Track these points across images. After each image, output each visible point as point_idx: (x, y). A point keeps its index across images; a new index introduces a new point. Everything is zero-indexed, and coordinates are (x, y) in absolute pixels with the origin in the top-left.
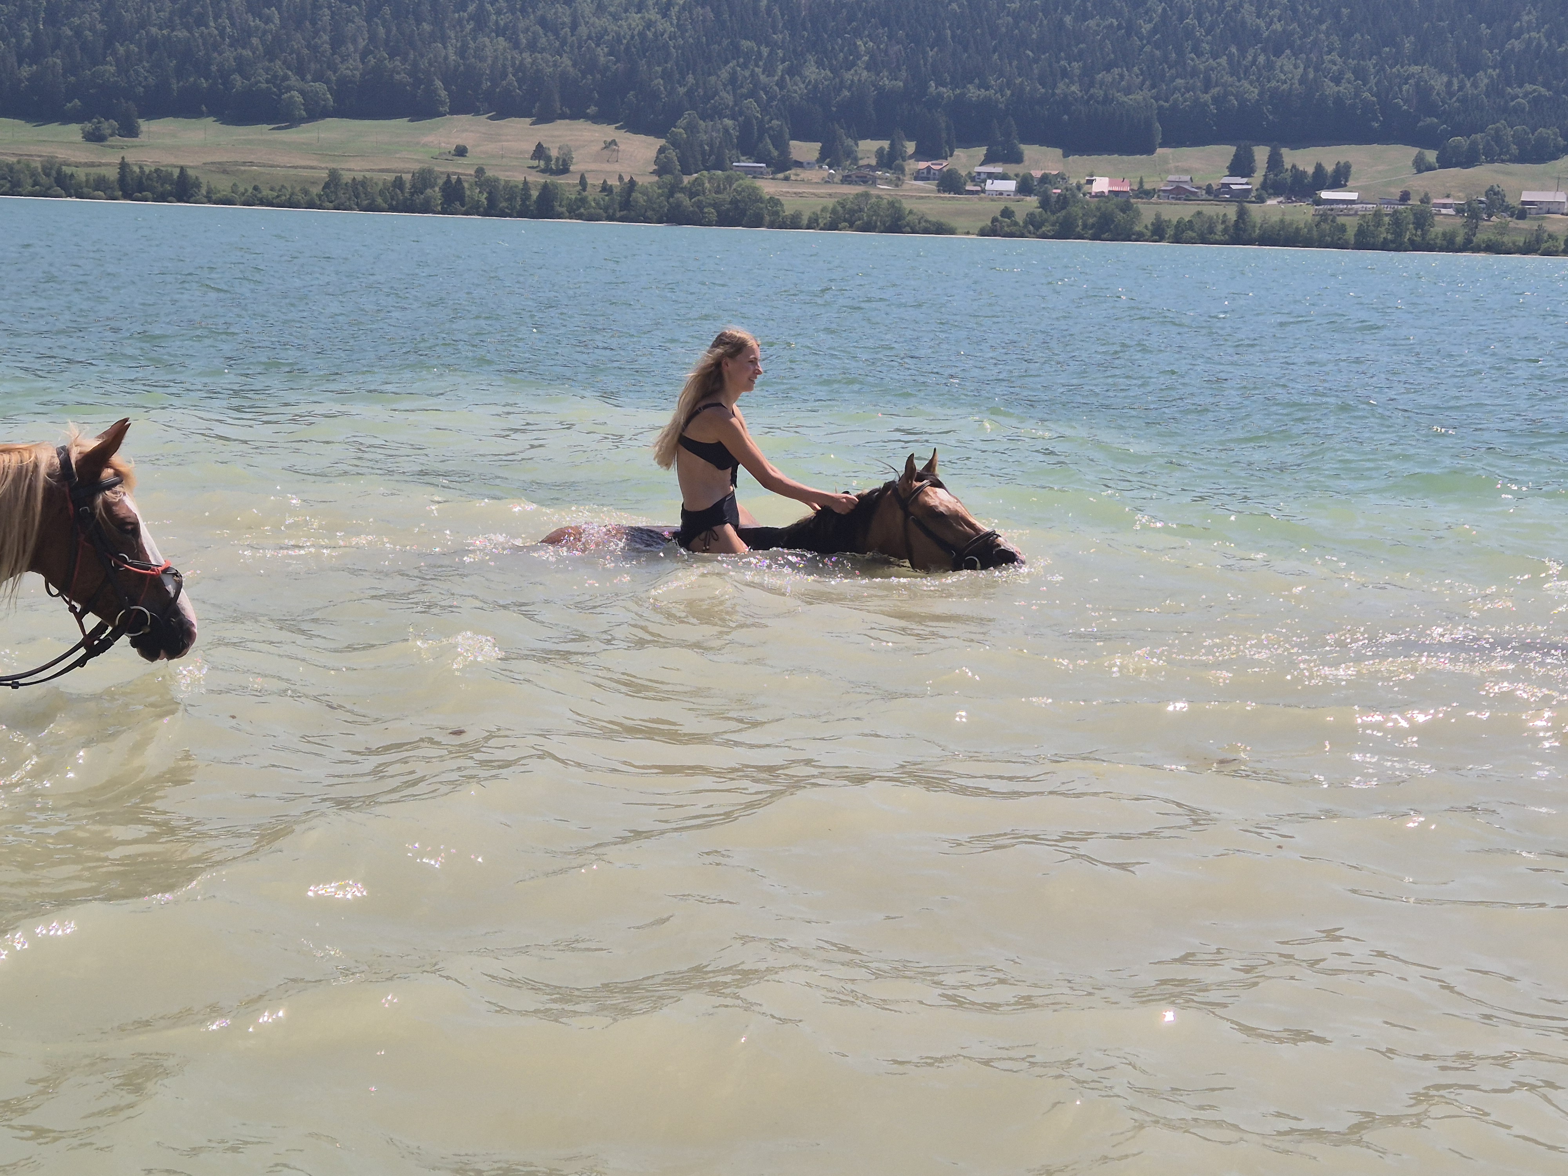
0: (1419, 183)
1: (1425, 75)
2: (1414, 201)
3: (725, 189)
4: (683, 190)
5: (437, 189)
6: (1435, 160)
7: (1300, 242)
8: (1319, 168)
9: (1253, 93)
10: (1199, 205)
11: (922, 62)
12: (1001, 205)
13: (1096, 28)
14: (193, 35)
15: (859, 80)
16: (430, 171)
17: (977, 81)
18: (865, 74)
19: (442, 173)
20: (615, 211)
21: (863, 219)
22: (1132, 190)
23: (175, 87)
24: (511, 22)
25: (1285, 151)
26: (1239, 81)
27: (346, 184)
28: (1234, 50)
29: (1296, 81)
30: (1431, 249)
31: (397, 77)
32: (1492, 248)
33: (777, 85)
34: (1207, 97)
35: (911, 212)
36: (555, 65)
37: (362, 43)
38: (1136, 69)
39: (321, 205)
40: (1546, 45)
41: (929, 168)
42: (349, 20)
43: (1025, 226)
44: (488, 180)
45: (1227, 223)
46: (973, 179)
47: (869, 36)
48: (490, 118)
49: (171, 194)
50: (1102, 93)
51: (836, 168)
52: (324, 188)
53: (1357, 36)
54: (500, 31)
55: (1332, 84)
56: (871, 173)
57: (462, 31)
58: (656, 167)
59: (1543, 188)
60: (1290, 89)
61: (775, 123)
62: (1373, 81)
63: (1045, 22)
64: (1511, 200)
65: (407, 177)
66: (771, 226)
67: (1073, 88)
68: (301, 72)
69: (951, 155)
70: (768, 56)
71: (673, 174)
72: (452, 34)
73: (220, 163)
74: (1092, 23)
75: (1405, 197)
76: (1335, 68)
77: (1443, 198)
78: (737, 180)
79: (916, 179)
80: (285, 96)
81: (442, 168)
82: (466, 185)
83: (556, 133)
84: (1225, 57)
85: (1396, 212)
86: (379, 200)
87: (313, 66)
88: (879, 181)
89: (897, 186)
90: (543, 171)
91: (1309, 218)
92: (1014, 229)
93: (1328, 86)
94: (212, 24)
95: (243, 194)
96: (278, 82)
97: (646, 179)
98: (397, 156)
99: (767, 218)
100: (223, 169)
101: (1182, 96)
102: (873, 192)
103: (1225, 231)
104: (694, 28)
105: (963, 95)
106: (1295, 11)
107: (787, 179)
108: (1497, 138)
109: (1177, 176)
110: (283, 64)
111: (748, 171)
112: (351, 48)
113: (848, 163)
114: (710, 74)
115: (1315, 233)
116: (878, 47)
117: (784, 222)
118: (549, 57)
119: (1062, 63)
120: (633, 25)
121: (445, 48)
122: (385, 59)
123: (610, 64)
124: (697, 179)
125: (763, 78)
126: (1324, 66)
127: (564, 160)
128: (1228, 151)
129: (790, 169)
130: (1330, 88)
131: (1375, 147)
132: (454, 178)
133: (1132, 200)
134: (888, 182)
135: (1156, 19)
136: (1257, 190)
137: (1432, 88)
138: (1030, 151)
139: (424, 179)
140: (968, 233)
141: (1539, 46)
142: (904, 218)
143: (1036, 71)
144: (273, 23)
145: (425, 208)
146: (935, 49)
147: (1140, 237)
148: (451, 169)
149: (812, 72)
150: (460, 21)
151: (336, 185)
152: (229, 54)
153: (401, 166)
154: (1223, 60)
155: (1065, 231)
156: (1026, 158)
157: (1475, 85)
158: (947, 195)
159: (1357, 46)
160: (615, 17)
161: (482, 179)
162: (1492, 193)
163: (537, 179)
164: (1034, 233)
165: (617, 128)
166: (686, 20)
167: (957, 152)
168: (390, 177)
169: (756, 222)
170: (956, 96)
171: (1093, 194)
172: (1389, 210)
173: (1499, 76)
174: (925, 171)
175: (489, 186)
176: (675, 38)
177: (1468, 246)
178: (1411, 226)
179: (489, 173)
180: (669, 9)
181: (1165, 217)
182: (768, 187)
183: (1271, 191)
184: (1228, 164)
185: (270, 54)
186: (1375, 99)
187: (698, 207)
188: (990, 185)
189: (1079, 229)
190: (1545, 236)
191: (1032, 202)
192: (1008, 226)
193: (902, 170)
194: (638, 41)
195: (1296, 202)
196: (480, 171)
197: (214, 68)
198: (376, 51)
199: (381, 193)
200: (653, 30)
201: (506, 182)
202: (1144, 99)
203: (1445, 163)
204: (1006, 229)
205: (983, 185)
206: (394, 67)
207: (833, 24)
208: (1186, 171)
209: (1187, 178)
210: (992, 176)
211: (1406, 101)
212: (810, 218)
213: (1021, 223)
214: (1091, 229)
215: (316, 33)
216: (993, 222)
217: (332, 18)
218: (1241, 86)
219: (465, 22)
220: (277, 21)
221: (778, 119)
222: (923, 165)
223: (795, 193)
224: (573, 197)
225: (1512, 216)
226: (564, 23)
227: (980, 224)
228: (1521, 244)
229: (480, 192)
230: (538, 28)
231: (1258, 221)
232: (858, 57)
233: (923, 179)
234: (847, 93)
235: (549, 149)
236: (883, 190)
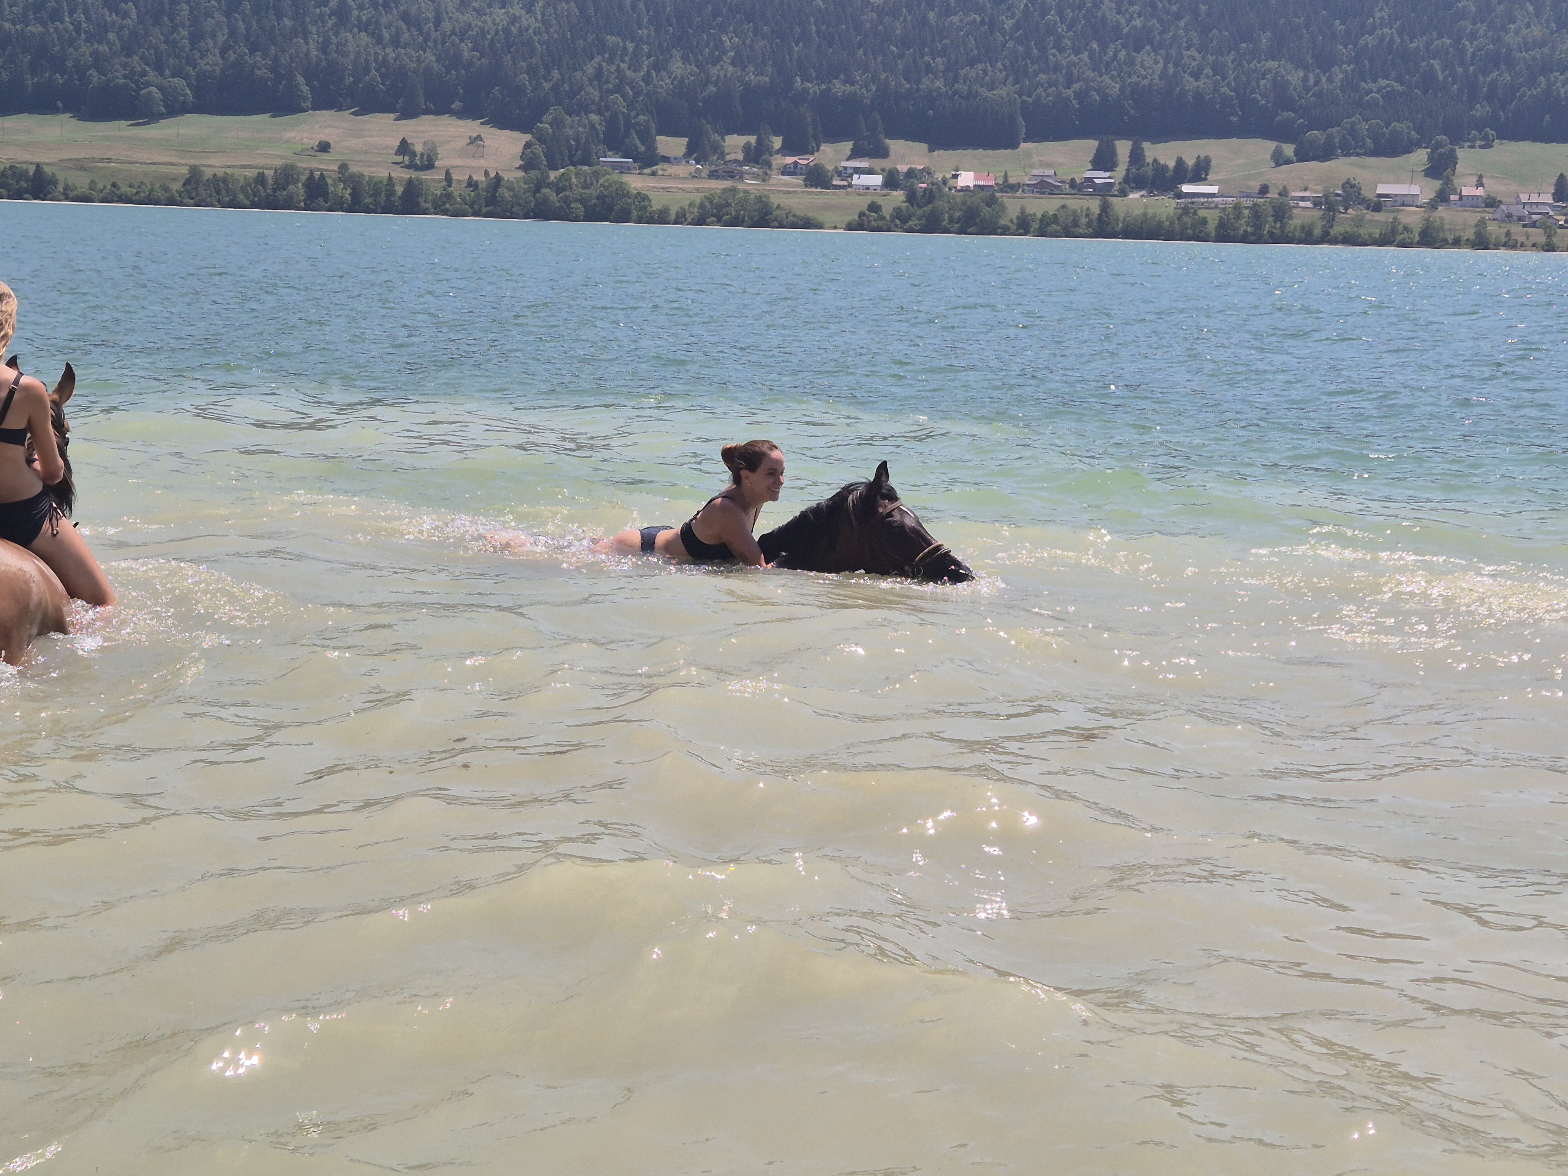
0: (1279, 177)
1: (1282, 70)
2: (1273, 194)
3: (592, 184)
4: (549, 185)
5: (300, 185)
6: (1292, 154)
7: (1162, 235)
8: (1180, 162)
9: (1115, 88)
10: (1062, 198)
11: (787, 57)
12: (868, 200)
13: (961, 24)
14: (48, 31)
15: (725, 76)
16: (292, 167)
17: (842, 77)
18: (731, 68)
19: (305, 169)
20: (480, 205)
21: (731, 214)
22: (997, 184)
23: (30, 82)
24: (373, 17)
25: (1146, 145)
26: (1100, 76)
27: (208, 181)
28: (1095, 45)
29: (1157, 77)
30: (1290, 241)
31: (258, 73)
32: (1350, 240)
33: (643, 80)
34: (1069, 92)
35: (778, 207)
36: (419, 60)
37: (222, 38)
38: (999, 65)
39: (181, 202)
40: (1399, 41)
41: (796, 163)
42: (208, 15)
43: (892, 221)
44: (352, 177)
45: (1091, 217)
46: (839, 174)
47: (735, 32)
48: (355, 114)
49: (26, 191)
50: (966, 88)
51: (703, 163)
52: (184, 185)
53: (1215, 31)
54: (363, 27)
55: (1191, 79)
56: (738, 168)
57: (323, 27)
58: (522, 163)
59: (1398, 181)
60: (1150, 84)
61: (642, 118)
62: (1231, 76)
63: (909, 18)
64: (1366, 193)
65: (269, 173)
66: (639, 221)
67: (938, 84)
68: (159, 67)
69: (818, 151)
70: (634, 51)
71: (539, 169)
72: (314, 29)
73: (78, 160)
74: (955, 19)
75: (1264, 190)
76: (1194, 63)
77: (1301, 191)
78: (604, 176)
79: (783, 174)
80: (143, 92)
81: (304, 164)
82: (329, 181)
83: (423, 129)
84: (1087, 53)
85: (1255, 205)
86: (241, 197)
87: (171, 61)
88: (746, 176)
89: (764, 180)
90: (408, 167)
91: (1171, 211)
92: (881, 223)
93: (1188, 81)
94: (67, 19)
95: (101, 191)
96: (136, 78)
97: (512, 175)
98: (260, 151)
99: (635, 214)
100: (80, 165)
101: (1045, 91)
102: (741, 187)
103: (1089, 224)
104: (559, 23)
105: (829, 89)
106: (1154, 7)
107: (654, 174)
108: (1353, 132)
109: (1041, 170)
110: (141, 59)
111: (615, 166)
112: (211, 43)
113: (715, 158)
114: (576, 70)
115: (1177, 226)
116: (744, 43)
117: (652, 218)
118: (413, 53)
119: (926, 58)
120: (497, 22)
121: (307, 43)
122: (245, 54)
123: (474, 60)
124: (563, 174)
125: (629, 73)
126: (1183, 61)
127: (429, 156)
128: (1092, 145)
129: (657, 164)
130: (1190, 83)
131: (1235, 141)
132: (317, 174)
133: (998, 195)
134: (755, 176)
135: (1018, 15)
136: (1120, 184)
137: (1289, 83)
138: (895, 146)
139: (286, 175)
140: (835, 228)
141: (1392, 41)
142: (772, 214)
143: (900, 67)
144: (130, 18)
145: (288, 204)
146: (801, 44)
147: (1005, 231)
148: (314, 165)
149: (677, 67)
150: (321, 16)
151: (197, 182)
152: (85, 50)
153: (262, 161)
154: (1085, 56)
155: (932, 225)
156: (891, 152)
157: (1330, 80)
158: (814, 190)
159: (1215, 42)
160: (479, 13)
161: (346, 174)
162: (1349, 185)
163: (402, 175)
164: (901, 227)
165: (482, 123)
166: (551, 15)
167: (824, 147)
168: (252, 174)
169: (623, 217)
170: (822, 92)
171: (959, 188)
172: (1248, 203)
173: (1353, 71)
174: (792, 166)
175: (354, 183)
176: (540, 33)
177: (1325, 239)
178: (1270, 219)
179: (354, 169)
180: (533, 5)
181: (1030, 210)
182: (635, 182)
183: (1133, 185)
184: (1091, 158)
185: (128, 49)
186: (1233, 94)
187: (565, 202)
188: (856, 180)
189: (945, 223)
190: (1400, 228)
191: (898, 196)
192: (875, 221)
193: (769, 165)
194: (503, 36)
195: (1158, 195)
196: (343, 167)
197: (69, 64)
198: (237, 47)
199: (243, 190)
200: (518, 25)
201: (370, 177)
202: (1008, 94)
203: (1302, 156)
204: (873, 223)
205: (849, 179)
206: (255, 63)
207: (699, 19)
208: (1050, 165)
209: (1051, 172)
210: (858, 171)
211: (1264, 96)
212: (677, 212)
213: (888, 217)
214: (957, 223)
215: (174, 29)
216: (859, 216)
217: (191, 13)
218: (1102, 82)
219: (327, 18)
220: (134, 15)
221: (644, 115)
222: (789, 160)
223: (662, 188)
224: (439, 193)
225: (1368, 208)
226: (427, 19)
227: (848, 219)
228: (1377, 236)
229: (344, 188)
230: (401, 23)
231: (1121, 215)
232: (725, 53)
233: (789, 174)
234: (712, 88)
235: (413, 144)
236: (750, 185)
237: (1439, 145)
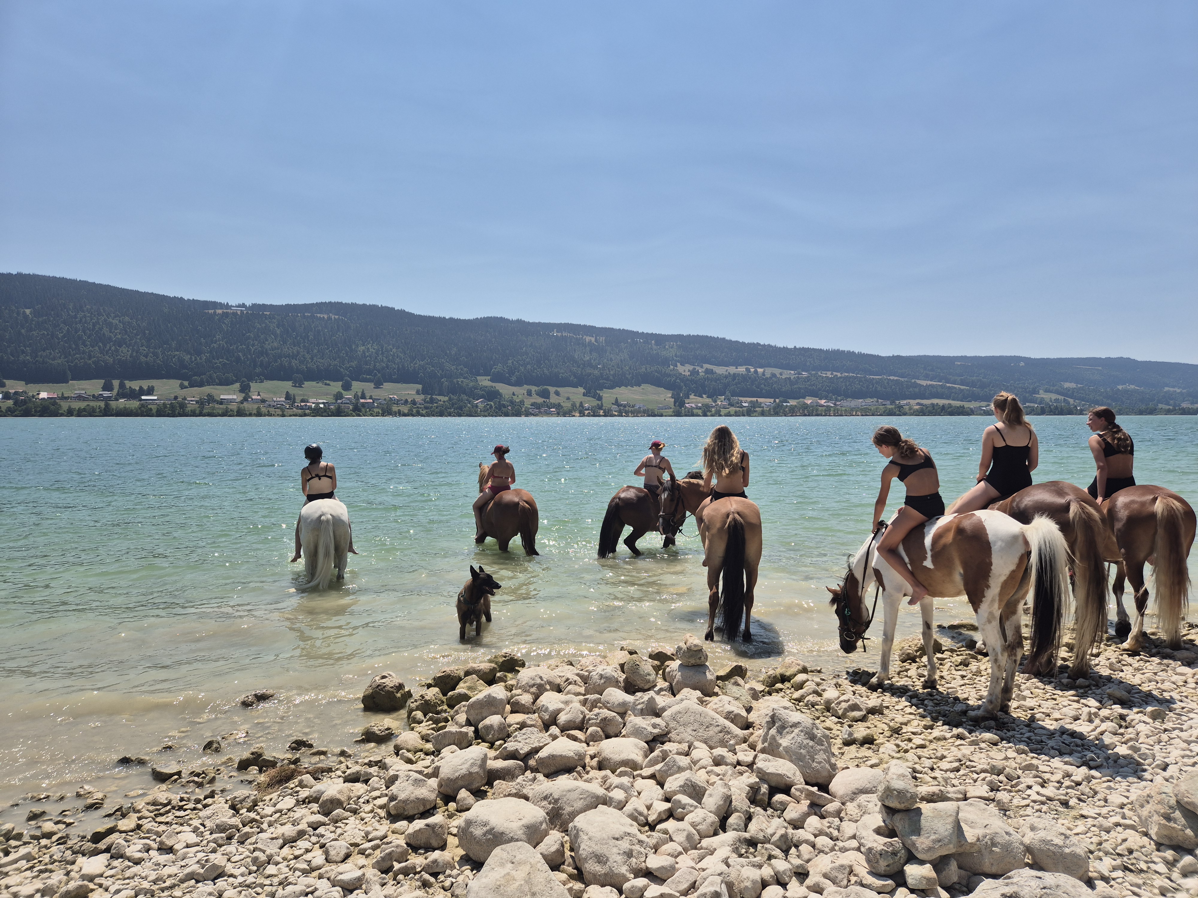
0: (182, 393)
1: (181, 355)
2: (180, 399)
6: (187, 385)
8: (141, 388)
9: (111, 360)
10: (88, 402)
22: (58, 397)
25: (126, 382)
26: (104, 356)
28: (101, 344)
29: (129, 356)
32: (211, 415)
34: (90, 362)
38: (57, 351)
40: (226, 346)
43: (7, 413)
45: (101, 409)
50: (41, 360)
53: (153, 341)
59: (229, 394)
60: (126, 359)
62: (161, 357)
64: (216, 398)
67: (28, 358)
75: (176, 398)
76: (145, 352)
77: (191, 398)
85: (172, 403)
91: (137, 406)
101: (79, 361)
103: (100, 412)
106: (126, 331)
108: (211, 377)
109: (79, 391)
115: (139, 412)
119: (21, 347)
126: (140, 351)
128: (102, 382)
130: (143, 359)
131: (164, 380)
133: (58, 401)
135: (65, 332)
136: (115, 396)
137: (184, 360)
138: (8, 382)
141: (223, 346)
147: (61, 415)
154: (96, 348)
155: (27, 414)
156: (6, 385)
157: (201, 359)
159: (153, 344)
162: (209, 396)
164: (11, 415)
171: (40, 399)
172: (169, 402)
173: (209, 356)
177: (201, 415)
178: (179, 408)
181: (73, 407)
183: (121, 396)
184: (101, 387)
186: (162, 363)
189: (33, 413)
190: (230, 410)
191: (10, 403)
195: (132, 400)
202: (62, 362)
203: (191, 385)
208: (83, 389)
209: (84, 392)
211: (174, 364)
213: (5, 411)
214: (38, 413)
218: (105, 358)
225: (217, 404)
228: (221, 413)
231: (115, 408)
237: (243, 381)
